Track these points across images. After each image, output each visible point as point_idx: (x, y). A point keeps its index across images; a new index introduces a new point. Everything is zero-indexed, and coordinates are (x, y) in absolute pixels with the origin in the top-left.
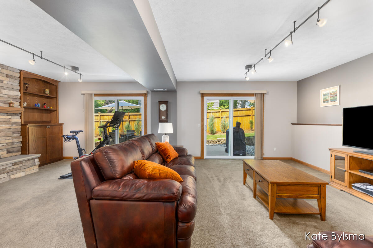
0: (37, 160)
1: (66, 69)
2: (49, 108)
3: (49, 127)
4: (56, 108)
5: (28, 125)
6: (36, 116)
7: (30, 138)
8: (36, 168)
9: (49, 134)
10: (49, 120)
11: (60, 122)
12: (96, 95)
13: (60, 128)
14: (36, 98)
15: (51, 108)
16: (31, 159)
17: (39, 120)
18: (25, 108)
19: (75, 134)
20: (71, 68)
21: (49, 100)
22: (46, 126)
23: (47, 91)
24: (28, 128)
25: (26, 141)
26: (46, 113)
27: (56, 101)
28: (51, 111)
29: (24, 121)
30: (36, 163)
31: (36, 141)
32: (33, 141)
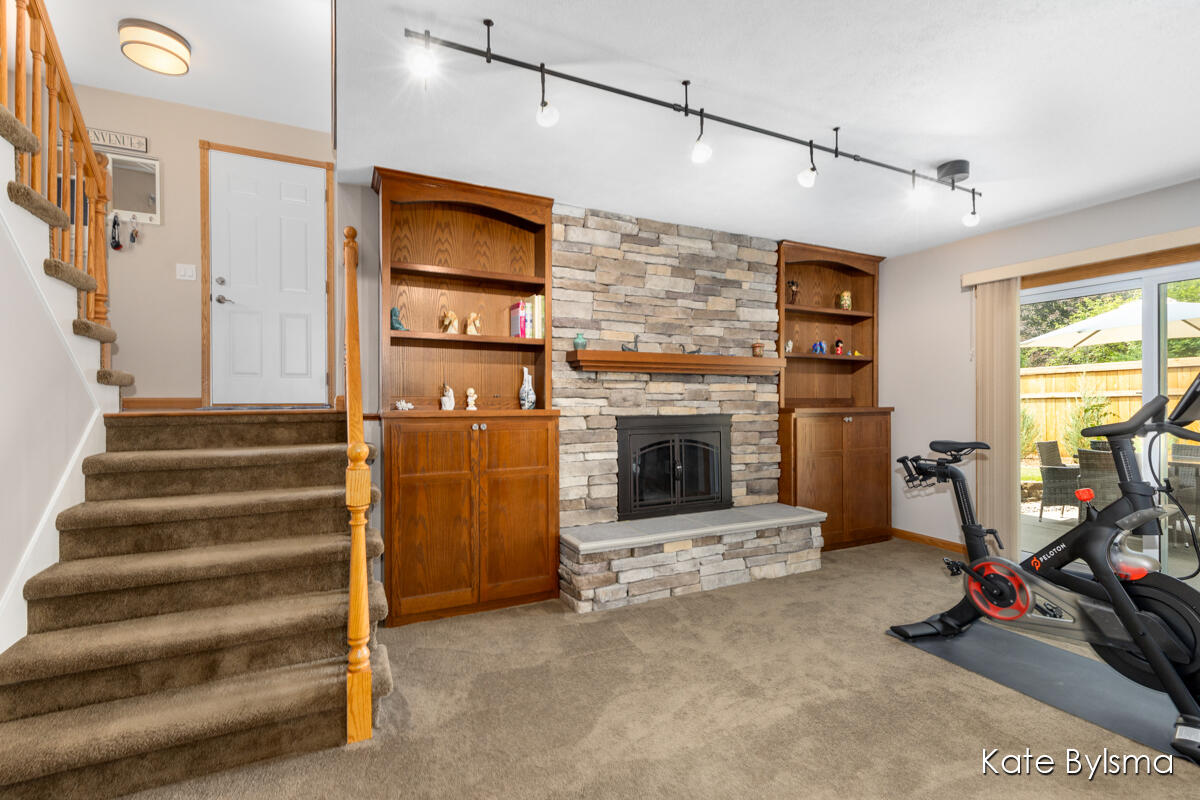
0: (817, 531)
1: (917, 178)
2: (850, 354)
3: (851, 419)
4: (869, 353)
5: (794, 411)
6: (816, 382)
7: (799, 454)
8: (813, 558)
9: (849, 443)
10: (849, 397)
11: (883, 403)
12: (1029, 280)
13: (883, 422)
14: (817, 324)
15: (857, 354)
16: (801, 526)
17: (823, 396)
18: (789, 359)
19: (950, 458)
20: (934, 174)
21: (850, 327)
22: (842, 415)
23: (846, 298)
24: (795, 420)
25: (790, 464)
26: (840, 373)
27: (870, 328)
28: (854, 365)
29: (786, 399)
30: (814, 540)
31: (813, 465)
32: (808, 463)
